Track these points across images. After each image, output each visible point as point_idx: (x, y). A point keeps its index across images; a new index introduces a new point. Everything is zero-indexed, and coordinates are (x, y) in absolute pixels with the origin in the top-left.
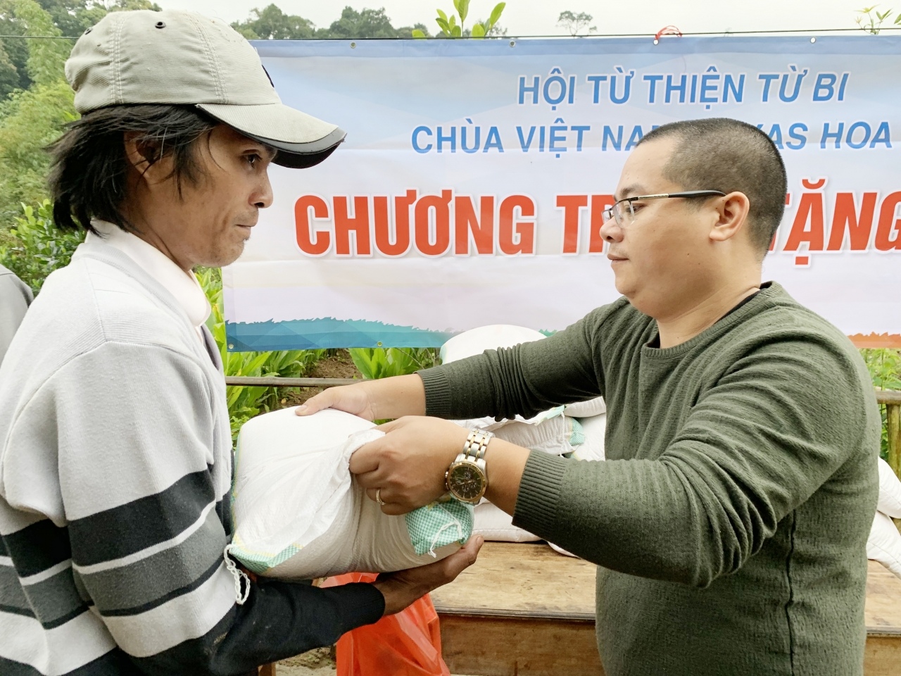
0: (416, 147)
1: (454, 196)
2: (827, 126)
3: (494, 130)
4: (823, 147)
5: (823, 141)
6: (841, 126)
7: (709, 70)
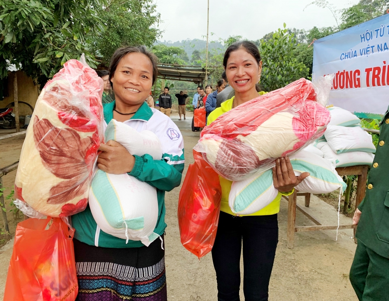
0: (341, 59)
1: (345, 71)
3: (355, 51)
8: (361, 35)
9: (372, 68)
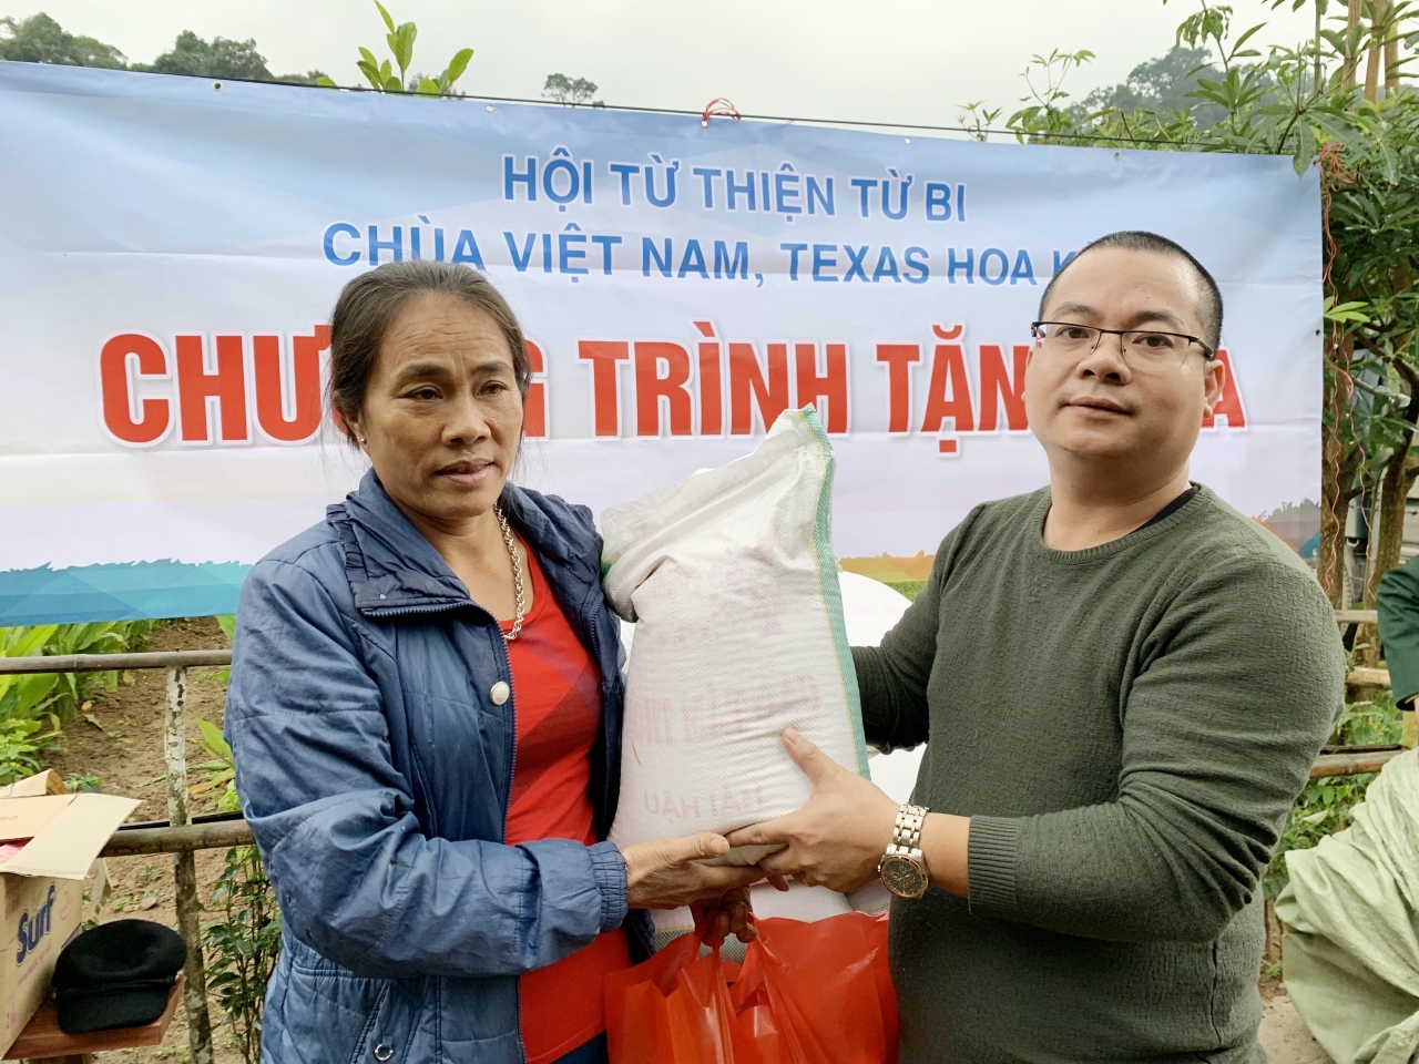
0: (331, 254)
2: (951, 252)
3: (467, 236)
4: (952, 281)
5: (951, 274)
6: (970, 253)
7: (783, 168)
8: (509, 161)
9: (625, 344)
